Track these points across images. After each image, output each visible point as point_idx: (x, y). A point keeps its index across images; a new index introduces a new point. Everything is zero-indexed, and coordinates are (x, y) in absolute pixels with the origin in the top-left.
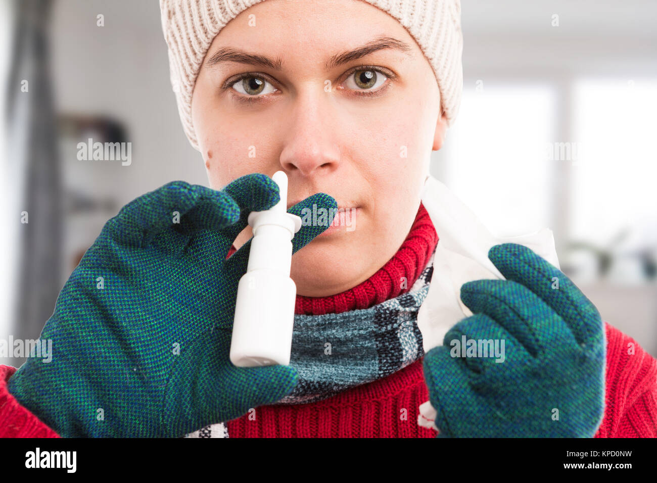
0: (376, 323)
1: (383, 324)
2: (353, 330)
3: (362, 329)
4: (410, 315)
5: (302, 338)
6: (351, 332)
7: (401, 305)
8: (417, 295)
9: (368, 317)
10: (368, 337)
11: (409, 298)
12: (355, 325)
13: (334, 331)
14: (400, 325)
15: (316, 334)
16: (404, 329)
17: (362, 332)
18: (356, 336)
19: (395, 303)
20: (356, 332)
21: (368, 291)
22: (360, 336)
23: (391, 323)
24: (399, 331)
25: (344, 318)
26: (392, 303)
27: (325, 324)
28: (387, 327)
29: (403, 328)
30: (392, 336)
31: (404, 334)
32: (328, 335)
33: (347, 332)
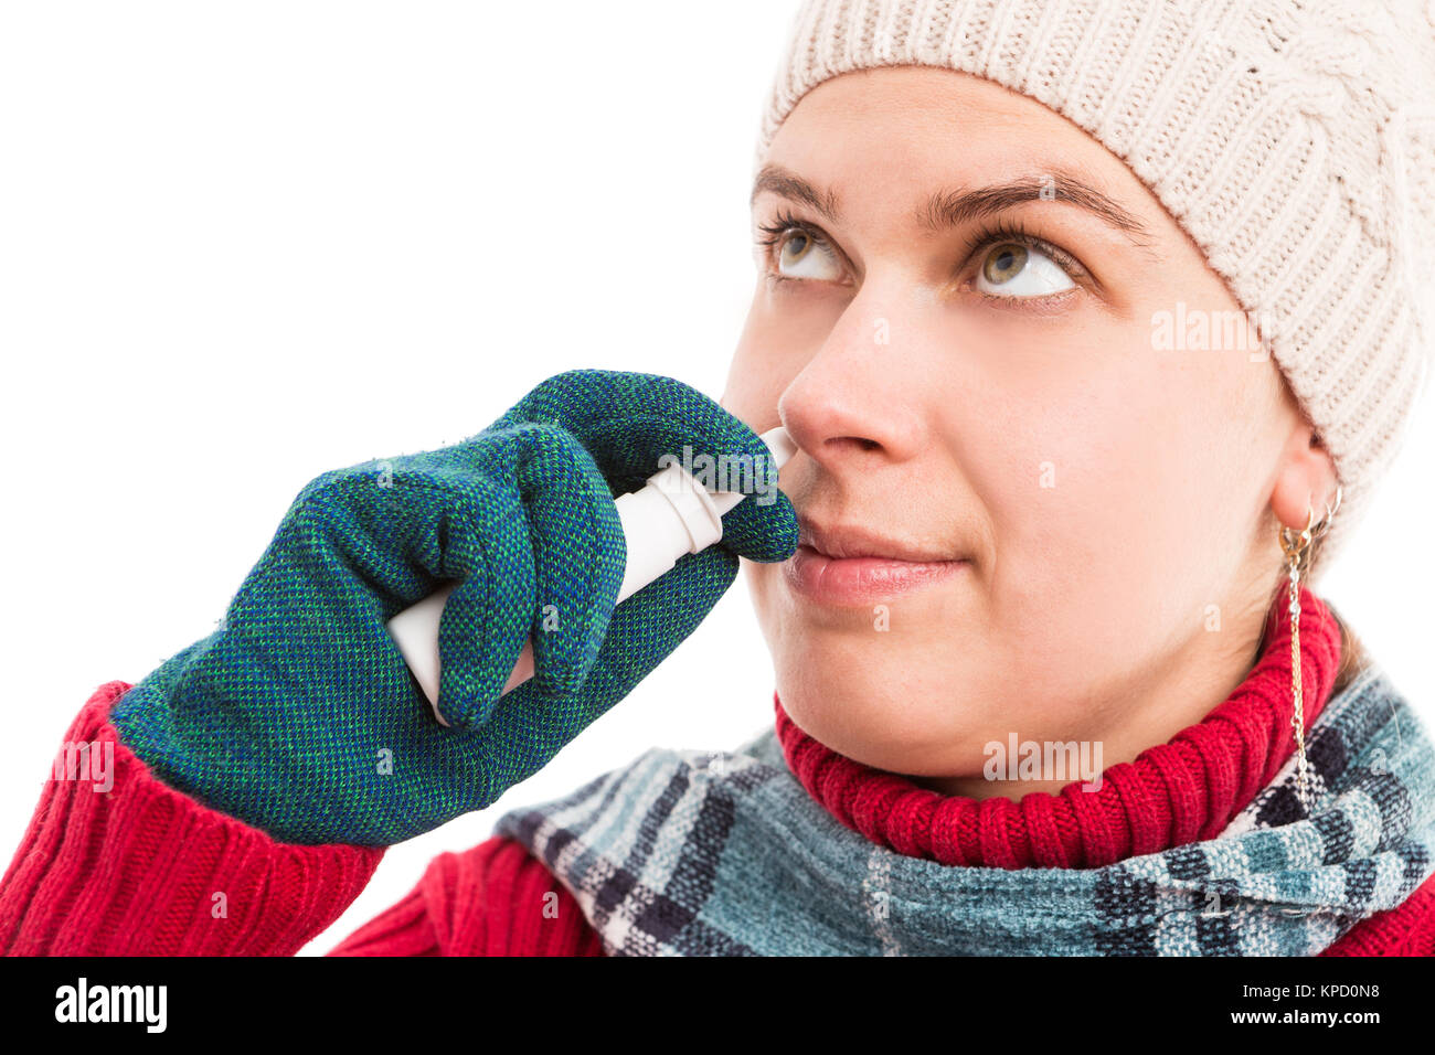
0: (1099, 907)
1: (1119, 911)
2: (1044, 915)
3: (1065, 916)
4: (1190, 899)
5: (928, 920)
6: (1037, 919)
7: (1172, 871)
8: (1215, 853)
9: (1078, 890)
10: (1078, 937)
11: (1194, 856)
12: (1048, 904)
13: (1000, 912)
14: (1159, 919)
15: (957, 914)
16: (1173, 931)
17: (1062, 923)
18: (1047, 931)
19: (1156, 865)
20: (1049, 922)
21: (1061, 822)
22: (1059, 931)
23: (1138, 911)
24: (1158, 933)
25: (1023, 881)
26: (1149, 866)
27: (980, 890)
28: (1125, 920)
29: (1170, 927)
30: (1141, 944)
31: (1172, 943)
32: (983, 921)
33: (1029, 920)
